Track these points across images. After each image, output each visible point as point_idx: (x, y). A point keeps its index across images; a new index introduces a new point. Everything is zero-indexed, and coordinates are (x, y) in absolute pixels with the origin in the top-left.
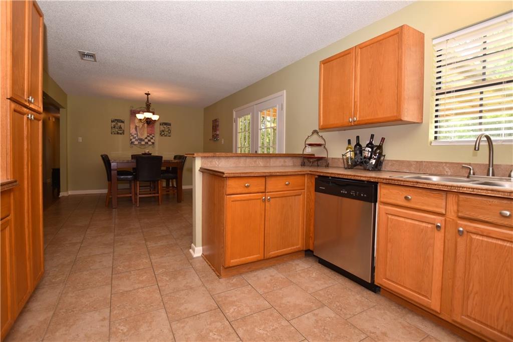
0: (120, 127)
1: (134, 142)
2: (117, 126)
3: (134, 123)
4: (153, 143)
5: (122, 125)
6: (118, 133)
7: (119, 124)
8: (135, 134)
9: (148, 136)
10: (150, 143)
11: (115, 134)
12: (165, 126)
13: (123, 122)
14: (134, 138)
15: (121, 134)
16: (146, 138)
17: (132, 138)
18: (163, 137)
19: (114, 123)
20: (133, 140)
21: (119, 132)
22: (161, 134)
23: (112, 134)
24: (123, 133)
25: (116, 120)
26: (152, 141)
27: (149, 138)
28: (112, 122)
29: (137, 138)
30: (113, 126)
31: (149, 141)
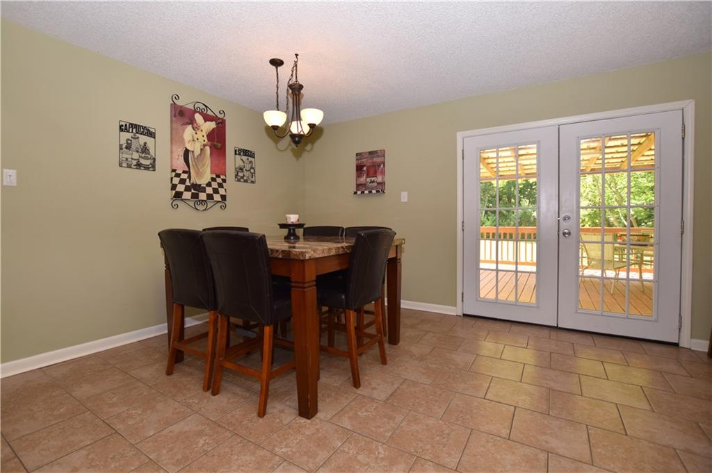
0: (145, 149)
1: (182, 193)
2: (135, 144)
3: (182, 141)
4: (224, 197)
5: (149, 140)
6: (139, 165)
7: (143, 139)
8: (184, 172)
9: (213, 180)
10: (217, 197)
11: (129, 166)
12: (245, 158)
13: (151, 134)
14: (182, 181)
15: (147, 168)
16: (209, 184)
17: (176, 181)
18: (242, 184)
19: (128, 135)
20: (181, 188)
21: (143, 162)
22: (237, 175)
23: (120, 165)
24: (153, 166)
25: (132, 125)
26: (222, 191)
27: (215, 185)
28: (121, 130)
29: (188, 183)
30: (123, 142)
31: (216, 191)
